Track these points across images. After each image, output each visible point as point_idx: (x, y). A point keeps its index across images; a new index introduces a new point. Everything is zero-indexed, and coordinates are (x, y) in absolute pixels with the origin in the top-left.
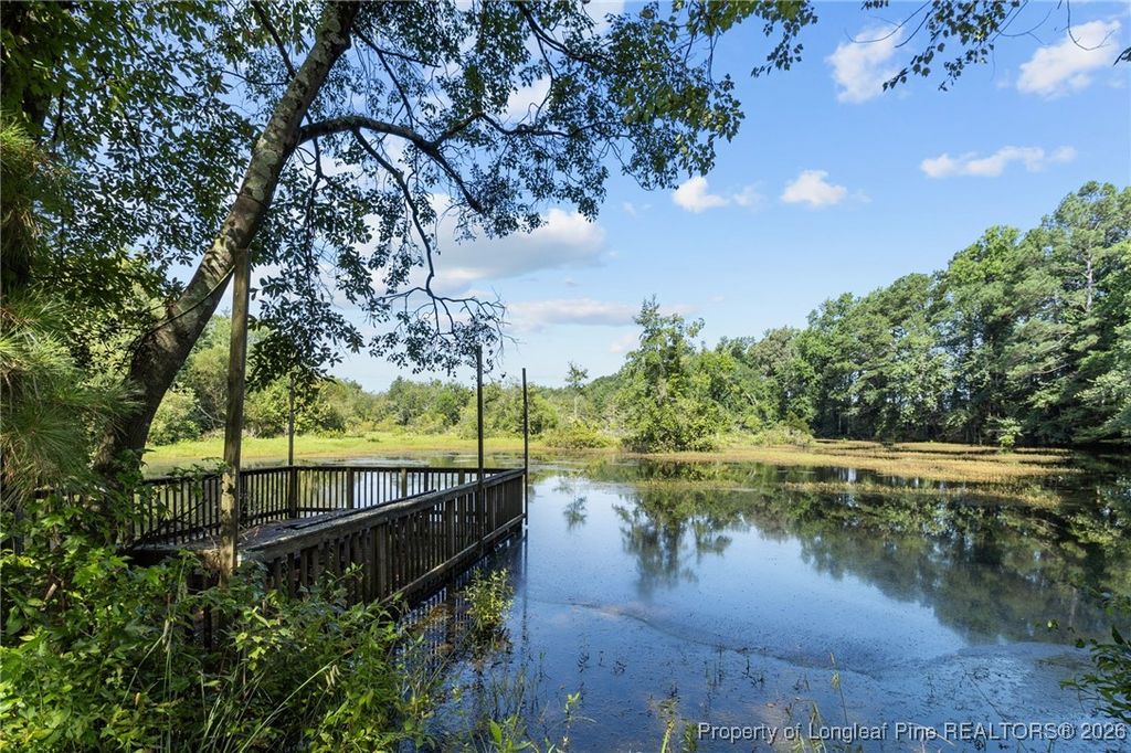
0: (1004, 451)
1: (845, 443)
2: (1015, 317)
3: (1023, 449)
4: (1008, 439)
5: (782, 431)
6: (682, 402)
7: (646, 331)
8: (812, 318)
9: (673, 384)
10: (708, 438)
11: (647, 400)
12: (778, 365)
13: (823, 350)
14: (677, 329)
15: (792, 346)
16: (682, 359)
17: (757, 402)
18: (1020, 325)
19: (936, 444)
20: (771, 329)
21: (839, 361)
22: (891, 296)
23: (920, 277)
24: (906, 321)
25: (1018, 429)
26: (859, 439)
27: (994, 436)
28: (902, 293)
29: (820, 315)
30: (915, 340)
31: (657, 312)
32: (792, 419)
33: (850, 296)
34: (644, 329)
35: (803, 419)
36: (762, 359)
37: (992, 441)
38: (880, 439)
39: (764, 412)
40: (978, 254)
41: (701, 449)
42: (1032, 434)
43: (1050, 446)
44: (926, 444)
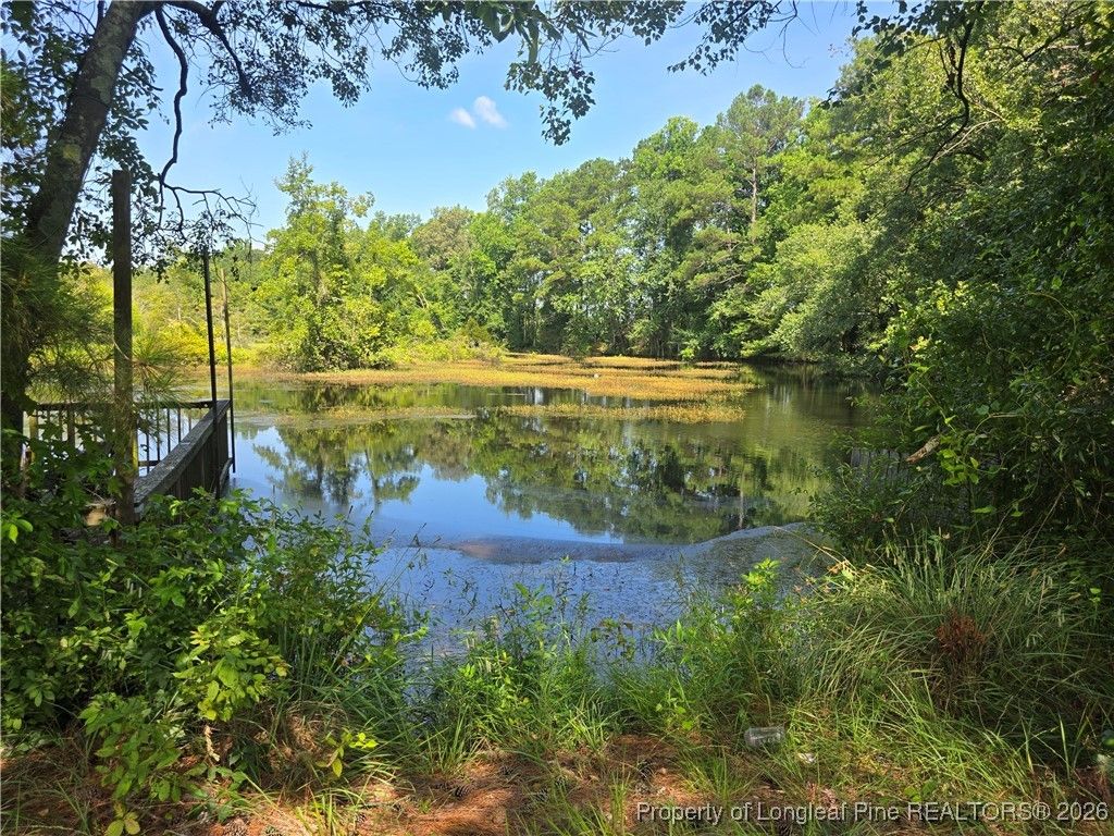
0: (686, 365)
1: (534, 357)
2: (694, 220)
3: (702, 364)
4: (688, 352)
5: (459, 342)
6: (350, 303)
7: (295, 203)
8: (492, 198)
9: (336, 278)
10: (384, 352)
11: (301, 299)
12: (453, 256)
13: (507, 242)
14: (337, 203)
15: (466, 233)
16: (347, 246)
17: (428, 304)
18: (698, 229)
19: (625, 358)
20: (441, 207)
21: (524, 256)
22: (578, 182)
23: (607, 163)
24: (593, 215)
25: (696, 342)
26: (546, 353)
27: (675, 350)
28: (590, 180)
29: (502, 196)
30: (603, 238)
31: (309, 178)
32: (472, 326)
33: (532, 176)
34: (291, 199)
35: (486, 327)
36: (432, 247)
37: (673, 354)
38: (569, 353)
39: (437, 317)
40: (661, 146)
41: (377, 367)
42: (708, 347)
43: (722, 359)
44: (615, 358)
